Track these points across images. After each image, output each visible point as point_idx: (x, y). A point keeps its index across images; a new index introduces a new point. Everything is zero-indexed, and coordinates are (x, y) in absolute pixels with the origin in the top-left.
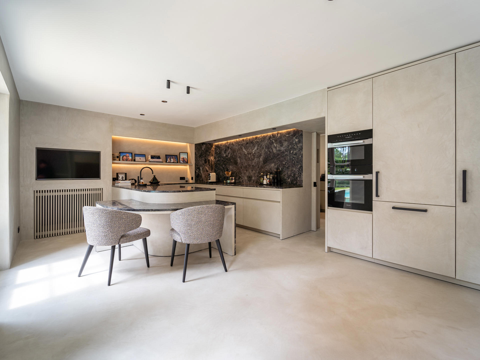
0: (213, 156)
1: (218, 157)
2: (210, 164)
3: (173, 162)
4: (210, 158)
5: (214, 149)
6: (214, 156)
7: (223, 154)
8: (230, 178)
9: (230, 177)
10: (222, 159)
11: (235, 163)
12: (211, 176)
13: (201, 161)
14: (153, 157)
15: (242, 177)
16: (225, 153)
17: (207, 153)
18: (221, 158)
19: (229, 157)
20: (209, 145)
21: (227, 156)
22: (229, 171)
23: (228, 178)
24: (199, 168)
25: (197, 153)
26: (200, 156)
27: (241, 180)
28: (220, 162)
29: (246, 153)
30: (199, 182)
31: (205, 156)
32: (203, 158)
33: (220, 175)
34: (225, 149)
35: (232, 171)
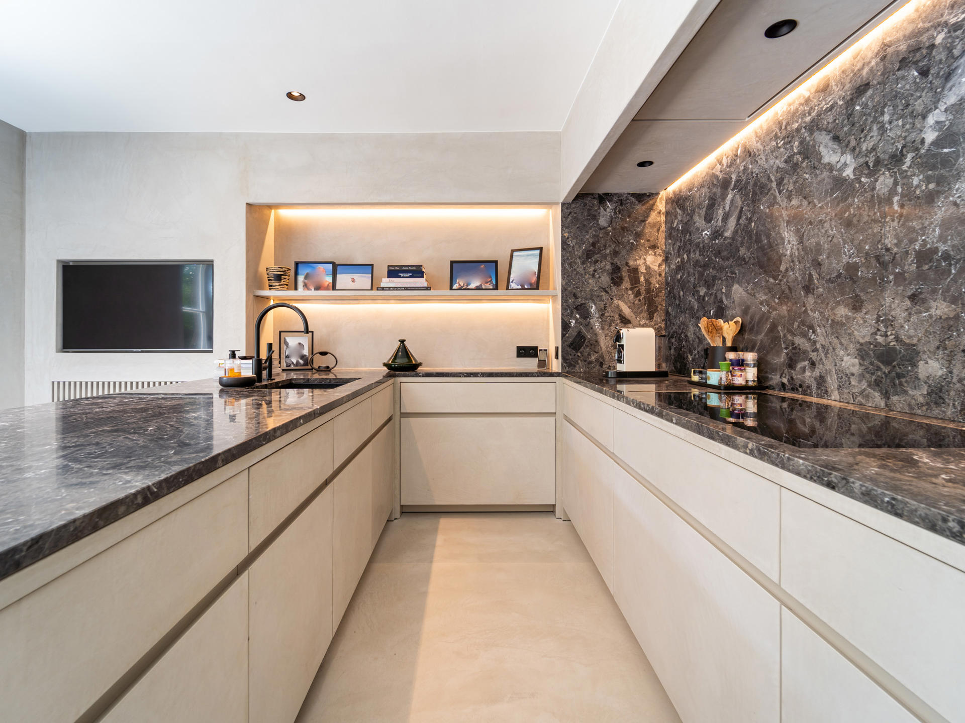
0: (659, 251)
1: (679, 252)
2: (643, 289)
3: (478, 288)
4: (640, 262)
5: (663, 218)
6: (664, 251)
7: (698, 229)
8: (731, 355)
9: (734, 349)
10: (696, 256)
11: (761, 267)
12: (624, 342)
13: (593, 276)
14: (393, 272)
15: (816, 350)
16: (708, 218)
17: (625, 240)
18: (689, 253)
19: (728, 234)
20: (633, 199)
21: (717, 234)
22: (729, 313)
23: (719, 354)
24: (583, 310)
25: (571, 243)
26: (588, 255)
27: (808, 374)
28: (689, 275)
29: (849, 173)
30: (581, 368)
31: (616, 253)
32: (603, 264)
33: (686, 336)
34: (711, 198)
35: (745, 312)
